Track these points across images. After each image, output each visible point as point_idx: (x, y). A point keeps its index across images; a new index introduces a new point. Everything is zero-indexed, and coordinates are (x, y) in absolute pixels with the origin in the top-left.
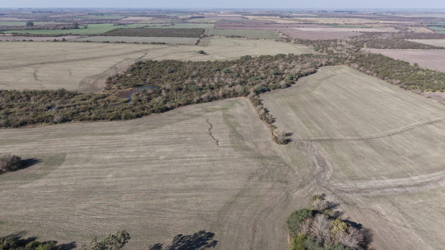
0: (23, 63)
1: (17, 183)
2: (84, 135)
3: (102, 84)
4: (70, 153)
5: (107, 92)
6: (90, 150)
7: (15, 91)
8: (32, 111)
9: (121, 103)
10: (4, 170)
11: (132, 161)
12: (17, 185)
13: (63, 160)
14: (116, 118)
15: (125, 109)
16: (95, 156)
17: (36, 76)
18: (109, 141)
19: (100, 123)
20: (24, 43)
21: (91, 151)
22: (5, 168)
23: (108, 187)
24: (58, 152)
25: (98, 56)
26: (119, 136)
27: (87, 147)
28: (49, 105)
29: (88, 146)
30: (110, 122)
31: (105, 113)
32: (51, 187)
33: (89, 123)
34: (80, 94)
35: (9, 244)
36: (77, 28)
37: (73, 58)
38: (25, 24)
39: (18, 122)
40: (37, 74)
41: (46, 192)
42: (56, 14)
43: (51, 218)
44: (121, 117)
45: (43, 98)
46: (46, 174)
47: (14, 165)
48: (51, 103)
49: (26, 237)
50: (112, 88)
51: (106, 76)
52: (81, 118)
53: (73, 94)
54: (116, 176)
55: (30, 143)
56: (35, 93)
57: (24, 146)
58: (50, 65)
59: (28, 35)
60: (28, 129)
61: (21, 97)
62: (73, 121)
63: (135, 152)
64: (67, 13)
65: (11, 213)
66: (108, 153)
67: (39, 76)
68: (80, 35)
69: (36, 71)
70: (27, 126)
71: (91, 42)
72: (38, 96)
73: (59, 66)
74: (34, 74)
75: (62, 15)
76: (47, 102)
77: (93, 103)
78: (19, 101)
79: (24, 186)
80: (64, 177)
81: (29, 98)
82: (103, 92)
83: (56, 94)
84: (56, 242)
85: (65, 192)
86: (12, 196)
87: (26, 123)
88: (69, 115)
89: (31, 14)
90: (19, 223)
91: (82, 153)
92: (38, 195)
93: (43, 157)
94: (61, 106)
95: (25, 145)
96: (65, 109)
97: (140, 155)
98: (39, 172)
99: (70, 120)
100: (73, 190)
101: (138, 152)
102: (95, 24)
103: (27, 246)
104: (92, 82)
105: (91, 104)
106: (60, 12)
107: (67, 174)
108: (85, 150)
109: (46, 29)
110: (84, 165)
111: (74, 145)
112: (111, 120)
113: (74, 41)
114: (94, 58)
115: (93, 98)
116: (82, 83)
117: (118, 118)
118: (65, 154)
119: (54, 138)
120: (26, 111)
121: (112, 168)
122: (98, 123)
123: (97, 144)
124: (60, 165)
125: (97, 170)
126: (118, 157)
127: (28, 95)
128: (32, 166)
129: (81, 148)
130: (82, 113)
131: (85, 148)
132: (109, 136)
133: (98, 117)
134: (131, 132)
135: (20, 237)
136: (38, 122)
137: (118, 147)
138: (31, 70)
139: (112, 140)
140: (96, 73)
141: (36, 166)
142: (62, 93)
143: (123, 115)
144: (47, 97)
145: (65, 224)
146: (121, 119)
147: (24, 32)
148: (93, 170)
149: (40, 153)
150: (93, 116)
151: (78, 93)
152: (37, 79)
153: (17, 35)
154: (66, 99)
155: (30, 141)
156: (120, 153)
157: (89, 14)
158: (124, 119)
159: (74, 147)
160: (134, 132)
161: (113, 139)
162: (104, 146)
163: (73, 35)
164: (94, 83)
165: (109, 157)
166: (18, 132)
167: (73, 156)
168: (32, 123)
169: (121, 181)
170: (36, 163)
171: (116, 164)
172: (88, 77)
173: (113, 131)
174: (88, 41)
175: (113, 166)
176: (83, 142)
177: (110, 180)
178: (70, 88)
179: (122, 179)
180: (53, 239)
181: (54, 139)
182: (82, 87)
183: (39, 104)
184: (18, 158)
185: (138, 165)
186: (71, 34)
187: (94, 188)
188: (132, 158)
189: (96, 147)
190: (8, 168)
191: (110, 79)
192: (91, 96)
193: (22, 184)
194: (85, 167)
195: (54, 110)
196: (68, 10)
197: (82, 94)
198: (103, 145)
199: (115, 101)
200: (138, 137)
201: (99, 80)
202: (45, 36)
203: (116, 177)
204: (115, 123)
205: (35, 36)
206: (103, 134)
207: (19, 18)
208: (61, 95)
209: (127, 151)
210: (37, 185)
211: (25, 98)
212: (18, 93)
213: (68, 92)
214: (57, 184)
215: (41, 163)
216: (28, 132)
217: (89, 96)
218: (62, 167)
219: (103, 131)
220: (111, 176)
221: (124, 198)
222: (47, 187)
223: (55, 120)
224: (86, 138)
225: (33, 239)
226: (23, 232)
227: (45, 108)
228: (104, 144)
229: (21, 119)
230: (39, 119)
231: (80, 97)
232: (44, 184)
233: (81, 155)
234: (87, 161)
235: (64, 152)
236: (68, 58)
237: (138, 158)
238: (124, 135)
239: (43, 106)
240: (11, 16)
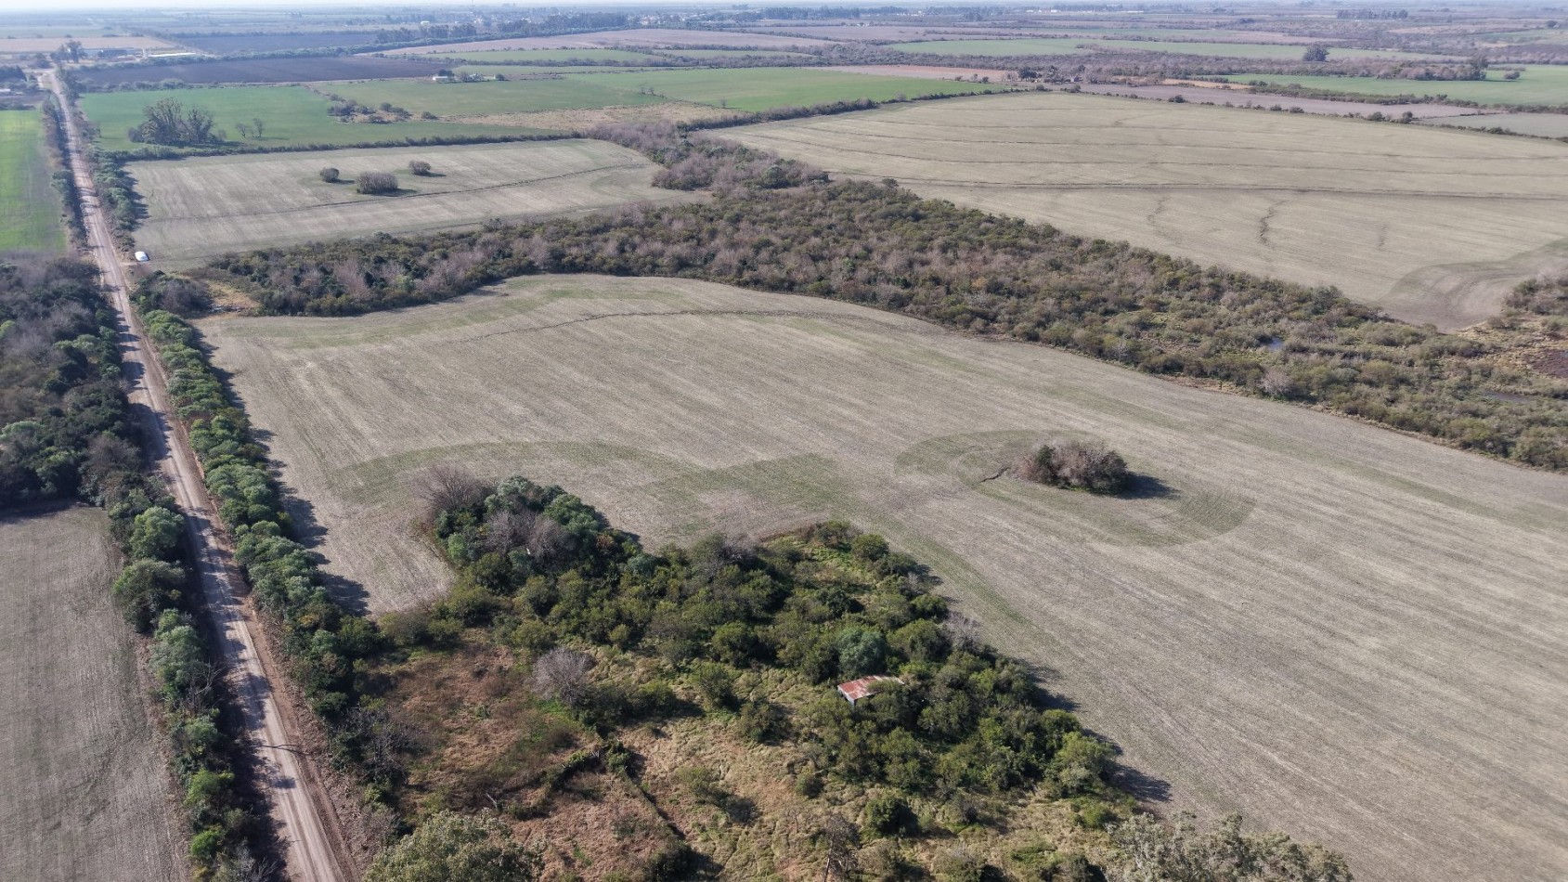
0: (1245, 181)
1: (1090, 532)
2: (1341, 464)
3: (1487, 301)
4: (1268, 507)
5: (1497, 337)
6: (1339, 524)
7: (1189, 263)
8: (1211, 334)
9: (1537, 394)
10: (1074, 481)
11: (1481, 631)
12: (1089, 537)
13: (1237, 520)
14: (1490, 444)
15: (1545, 422)
16: (1347, 552)
17: (1265, 229)
18: (1421, 519)
19: (1417, 442)
20: (1275, 117)
21: (1337, 529)
22: (1079, 477)
23: (1347, 679)
24: (1234, 489)
25: (1517, 191)
26: (1473, 518)
27: (1332, 511)
28: (1266, 330)
29: (1337, 506)
30: (1458, 454)
31: (1450, 411)
32: (1171, 584)
33: (1374, 430)
34: (1386, 319)
35: (1010, 683)
36: (1476, 77)
37: (1414, 187)
38: (1298, 54)
39: (1162, 358)
40: (1273, 224)
41: (1153, 592)
42: (1417, 21)
43: (1135, 674)
44: (1511, 449)
45: (1258, 303)
46: (1172, 540)
47: (1103, 476)
48: (1277, 325)
49: (1054, 689)
50: (1524, 325)
51: (1515, 275)
52: (1351, 404)
53: (1360, 315)
54: (1394, 655)
55: (1168, 430)
56: (1240, 282)
57: (1148, 432)
58: (1326, 200)
59: (1294, 92)
60: (1177, 387)
61: (1198, 286)
62: (1319, 406)
63: (1509, 603)
64: (1462, 19)
65: (1046, 603)
66: (1400, 560)
67: (1276, 231)
68: (1476, 105)
69: (1272, 213)
70: (1180, 378)
71: (1511, 134)
72: (1245, 295)
73: (1356, 207)
74: (1263, 220)
75: (1440, 28)
76: (1264, 320)
77: (1419, 362)
78: (1188, 295)
79: (1103, 548)
80: (1220, 573)
81: (1217, 292)
82: (1479, 331)
83: (1303, 299)
84: (1119, 752)
85: (1205, 620)
86: (1066, 560)
87: (1180, 368)
88: (1315, 380)
89: (1332, 22)
90: (1053, 640)
91: (1307, 520)
92: (1126, 591)
93: (1183, 484)
94: (1305, 344)
95: (1151, 433)
96: (1313, 357)
97: (1526, 621)
98: (1158, 526)
99: (1313, 400)
100: (1230, 627)
101: (1523, 606)
102: (1557, 63)
103: (1047, 713)
104: (1451, 283)
105: (1411, 364)
106: (1434, 15)
107: (1230, 569)
108: (1321, 517)
109: (1363, 76)
110: (1298, 565)
111: (1290, 486)
112: (1466, 446)
113: (1443, 126)
114: (1494, 198)
115: (1427, 345)
116: (1409, 282)
117: (1499, 447)
118: (1251, 503)
119: (1240, 440)
120: (1196, 330)
121: (1387, 620)
122: (1410, 440)
123: (1370, 512)
124: (1222, 530)
125: (1332, 600)
126: (1431, 589)
127: (1219, 284)
128: (1147, 501)
129: (1311, 503)
130: (1365, 388)
131: (1325, 508)
132: (1429, 502)
133: (1417, 420)
134: (1529, 518)
135: (1040, 681)
136: (1215, 374)
137: (1450, 555)
138: (1259, 206)
139: (1435, 518)
140: (1478, 256)
141: (1156, 505)
142: (1323, 304)
143: (1524, 442)
144: (1271, 303)
145: (1166, 718)
146: (1506, 454)
147: (1285, 81)
148: (1320, 594)
149: (1181, 469)
150: (1401, 409)
151: (1381, 314)
152: (1264, 240)
153: (1261, 88)
154: (1329, 323)
155: (1170, 426)
156: (1446, 578)
157: (1551, 25)
158: (1519, 459)
159: (1290, 492)
160: (1541, 525)
161: (1439, 519)
162: (1393, 530)
163: (1449, 103)
164: (1457, 289)
165: (1396, 575)
166: (1150, 388)
167: (1277, 520)
168: (1197, 372)
169: (1406, 681)
170: (1161, 496)
171: (1412, 611)
172: (1442, 266)
173: (1454, 491)
174: (1498, 131)
175: (1395, 615)
176: (1325, 487)
177: (1362, 656)
178: (1356, 290)
179: (1409, 674)
180: (1114, 736)
181: (1236, 444)
182: (1403, 296)
183: (1239, 319)
184: (1120, 462)
185: (1502, 658)
186: (1442, 99)
187: (1296, 654)
188: (1486, 619)
189: (1362, 521)
190: (1086, 479)
191: (1531, 289)
192: (1424, 338)
193: (1101, 538)
194: (1297, 575)
195: (1276, 351)
196: (1468, 9)
197: (1392, 321)
198: (1391, 525)
199: (1514, 379)
200: (1551, 550)
201: (1482, 286)
202: (1348, 98)
203: (1391, 659)
204: (1475, 460)
205: (1315, 95)
206: (1412, 487)
207: (1291, 33)
208: (1319, 306)
209: (1478, 582)
210: (1137, 561)
211: (1207, 289)
212: (1195, 271)
213: (1347, 304)
214: (1189, 584)
215: (1172, 503)
216: (1176, 396)
217: (1414, 334)
218: (1228, 539)
219: (1413, 475)
220: (1374, 646)
221: (1388, 745)
222: (1160, 580)
223: (1266, 385)
224: (1341, 475)
225: (1069, 706)
226: (1054, 671)
227: (1250, 338)
228: (1400, 522)
229: (1172, 352)
230: (1221, 366)
231: (1380, 330)
232: (1155, 567)
233: (1298, 529)
234: (1312, 555)
235: (1253, 494)
236: (1397, 183)
237: (1516, 629)
238: (1491, 523)
239: (1247, 330)
240: (1270, 26)
